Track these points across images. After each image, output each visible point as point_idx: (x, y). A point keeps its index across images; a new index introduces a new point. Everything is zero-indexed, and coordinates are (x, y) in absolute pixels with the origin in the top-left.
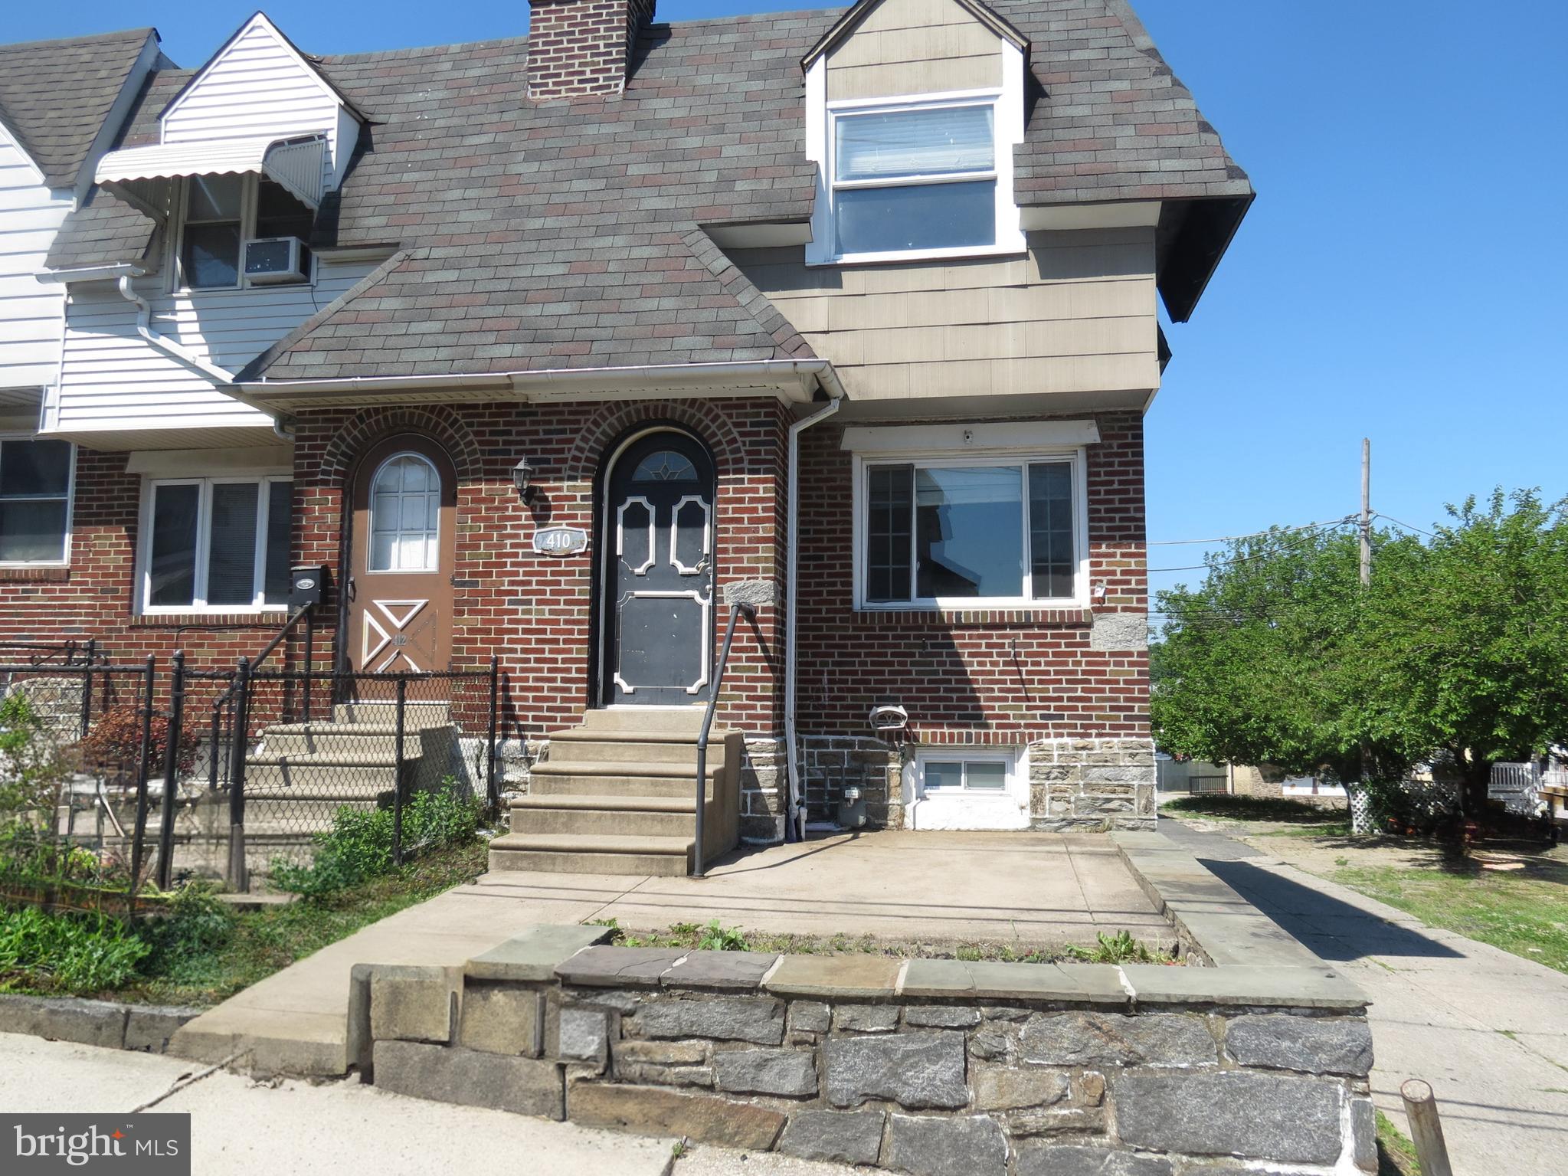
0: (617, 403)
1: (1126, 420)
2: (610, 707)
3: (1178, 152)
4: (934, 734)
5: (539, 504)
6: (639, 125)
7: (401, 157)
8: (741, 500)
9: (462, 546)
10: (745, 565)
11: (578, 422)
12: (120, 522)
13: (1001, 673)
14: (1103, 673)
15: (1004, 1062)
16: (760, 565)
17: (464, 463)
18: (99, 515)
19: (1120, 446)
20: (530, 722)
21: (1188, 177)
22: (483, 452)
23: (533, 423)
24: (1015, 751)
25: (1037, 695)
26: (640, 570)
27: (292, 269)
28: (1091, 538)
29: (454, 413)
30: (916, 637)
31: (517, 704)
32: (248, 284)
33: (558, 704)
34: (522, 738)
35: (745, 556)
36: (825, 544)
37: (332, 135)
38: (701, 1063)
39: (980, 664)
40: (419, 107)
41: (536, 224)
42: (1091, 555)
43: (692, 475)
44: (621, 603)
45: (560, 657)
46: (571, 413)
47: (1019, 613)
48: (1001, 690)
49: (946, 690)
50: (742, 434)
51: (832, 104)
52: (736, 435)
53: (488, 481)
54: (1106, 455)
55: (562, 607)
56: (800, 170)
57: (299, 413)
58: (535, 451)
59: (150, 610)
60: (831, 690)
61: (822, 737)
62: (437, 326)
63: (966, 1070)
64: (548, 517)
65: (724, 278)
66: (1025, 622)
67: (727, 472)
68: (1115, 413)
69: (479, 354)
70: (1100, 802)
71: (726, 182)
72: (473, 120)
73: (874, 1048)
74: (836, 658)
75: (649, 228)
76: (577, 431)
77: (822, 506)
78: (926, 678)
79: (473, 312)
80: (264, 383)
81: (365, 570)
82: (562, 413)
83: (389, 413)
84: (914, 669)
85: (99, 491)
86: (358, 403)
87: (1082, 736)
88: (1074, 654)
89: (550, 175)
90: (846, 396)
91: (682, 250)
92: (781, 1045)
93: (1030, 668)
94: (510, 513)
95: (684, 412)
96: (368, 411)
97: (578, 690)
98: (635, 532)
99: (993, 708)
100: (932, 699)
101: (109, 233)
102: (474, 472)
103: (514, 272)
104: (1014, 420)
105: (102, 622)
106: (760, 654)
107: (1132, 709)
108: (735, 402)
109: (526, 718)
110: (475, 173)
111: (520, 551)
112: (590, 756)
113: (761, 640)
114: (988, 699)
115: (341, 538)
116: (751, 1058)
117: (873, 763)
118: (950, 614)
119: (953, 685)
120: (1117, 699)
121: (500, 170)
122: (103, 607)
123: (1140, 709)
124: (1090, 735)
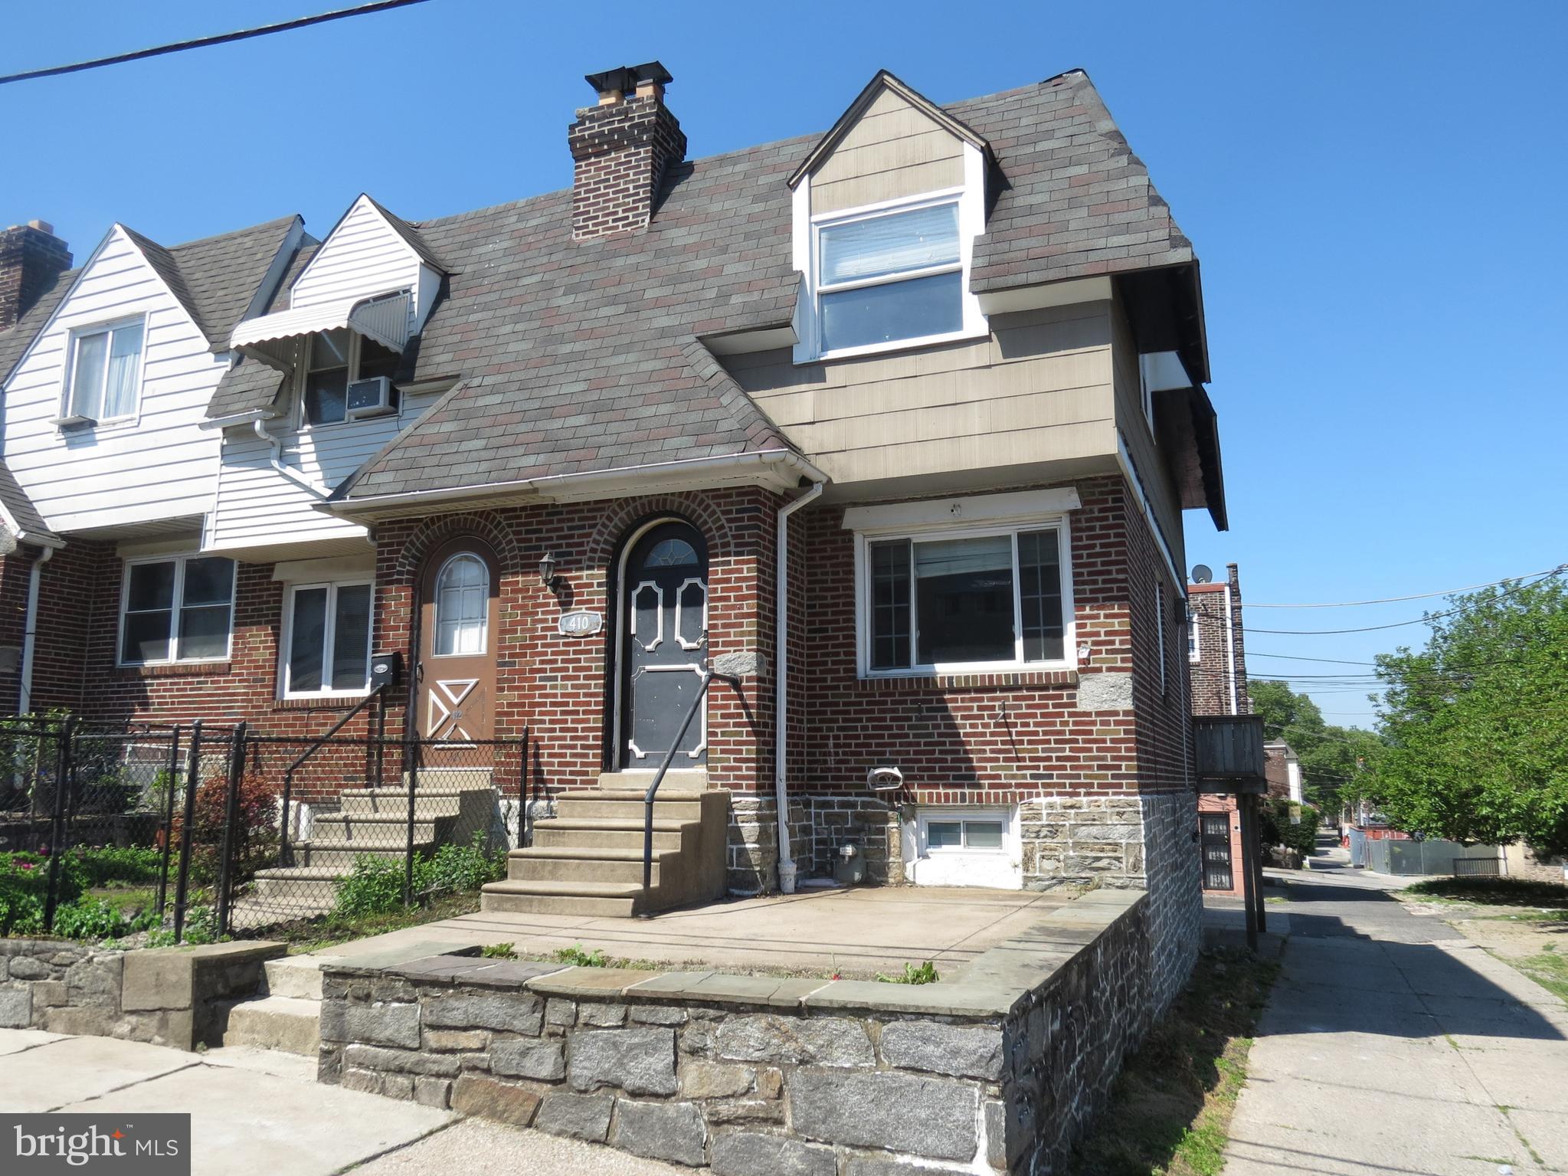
0: (626, 499)
1: (1106, 485)
2: (625, 771)
3: (1127, 228)
4: (930, 795)
5: (563, 591)
6: (658, 254)
7: (469, 301)
8: (728, 581)
9: (503, 632)
10: (732, 638)
11: (594, 518)
12: (267, 622)
13: (992, 734)
14: (1090, 732)
15: (706, 1057)
16: (745, 639)
17: (505, 558)
18: (252, 617)
19: (1101, 511)
20: (556, 785)
21: (1133, 251)
22: (520, 549)
23: (559, 521)
24: (1009, 809)
25: (1027, 755)
26: (649, 647)
27: (383, 403)
28: (1076, 601)
29: (498, 516)
30: (912, 702)
31: (545, 769)
32: (353, 418)
33: (578, 768)
34: (550, 799)
35: (732, 630)
36: (830, 617)
37: (415, 289)
38: (482, 1050)
39: (972, 726)
40: (488, 257)
41: (567, 348)
42: (1077, 618)
43: (694, 560)
44: (635, 677)
45: (580, 726)
46: (589, 511)
47: (1007, 676)
48: (992, 751)
49: (941, 752)
50: (729, 521)
51: (815, 218)
52: (724, 521)
53: (524, 574)
54: (1087, 520)
55: (582, 682)
56: (787, 280)
57: (381, 524)
58: (560, 546)
59: (290, 696)
60: (837, 754)
61: (829, 798)
62: (481, 443)
63: (676, 1063)
64: (571, 603)
65: (712, 383)
66: (1013, 685)
67: (716, 556)
68: (1095, 479)
69: (511, 465)
70: (1089, 861)
71: (724, 297)
72: (528, 264)
73: (606, 1041)
74: (841, 724)
75: (655, 344)
76: (594, 526)
77: (826, 581)
78: (922, 741)
79: (510, 429)
80: (348, 501)
81: (430, 656)
82: (582, 511)
83: (448, 520)
84: (911, 732)
85: (253, 597)
86: (423, 513)
87: (1071, 795)
88: (1061, 715)
89: (583, 305)
90: (830, 480)
91: (679, 361)
92: (539, 1036)
93: (1019, 729)
94: (541, 600)
95: (681, 504)
96: (432, 519)
97: (594, 755)
98: (646, 613)
99: (985, 768)
100: (928, 761)
101: (251, 385)
102: (514, 566)
103: (545, 393)
104: (999, 491)
105: (253, 707)
106: (745, 720)
107: (1119, 767)
108: (722, 492)
109: (552, 781)
110: (525, 309)
111: (549, 633)
112: (591, 813)
113: (745, 706)
114: (980, 760)
115: (411, 628)
116: (517, 1046)
117: (876, 822)
118: (942, 679)
119: (948, 747)
120: (1104, 758)
121: (544, 304)
122: (254, 694)
123: (1128, 767)
124: (1078, 794)
